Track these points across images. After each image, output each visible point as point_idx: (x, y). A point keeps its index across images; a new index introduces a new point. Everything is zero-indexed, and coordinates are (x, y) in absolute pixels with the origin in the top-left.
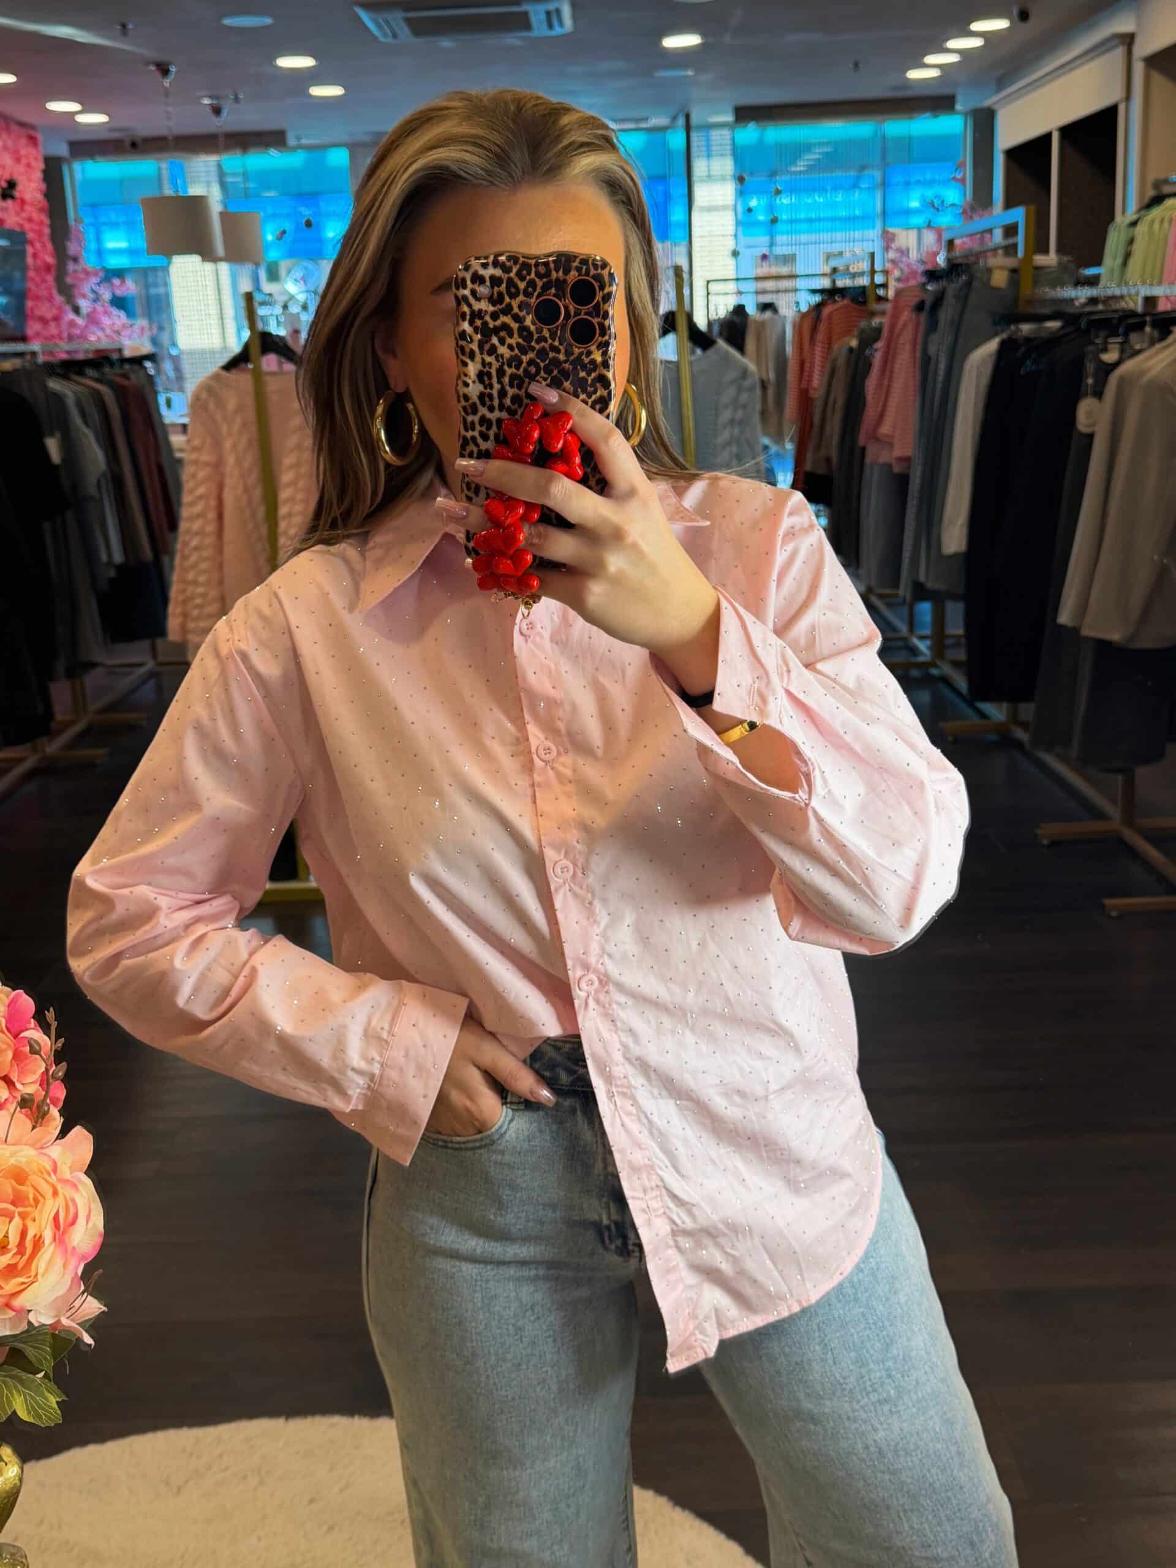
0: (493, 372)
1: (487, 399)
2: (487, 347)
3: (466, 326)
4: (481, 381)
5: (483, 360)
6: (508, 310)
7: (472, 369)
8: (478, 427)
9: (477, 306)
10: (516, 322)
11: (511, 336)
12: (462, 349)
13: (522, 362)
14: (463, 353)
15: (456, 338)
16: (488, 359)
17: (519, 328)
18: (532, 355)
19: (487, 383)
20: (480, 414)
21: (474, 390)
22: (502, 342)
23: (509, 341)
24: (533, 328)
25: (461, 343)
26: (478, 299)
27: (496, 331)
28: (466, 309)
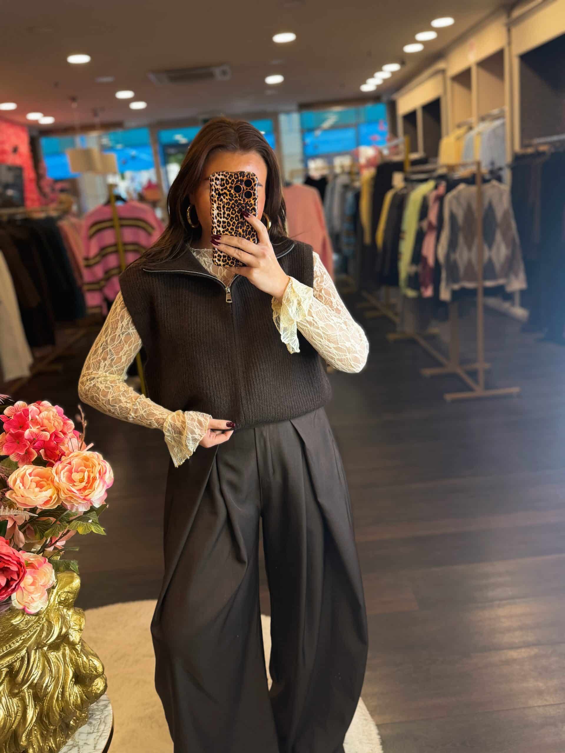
0: (222, 206)
1: (219, 215)
2: (220, 199)
3: (213, 193)
4: (218, 209)
5: (218, 203)
6: (226, 188)
7: (215, 206)
8: (217, 223)
9: (217, 187)
10: (228, 192)
11: (227, 196)
12: (212, 200)
13: (230, 203)
14: (213, 201)
15: (210, 196)
16: (220, 203)
17: (229, 194)
18: (233, 202)
19: (220, 210)
20: (217, 219)
21: (215, 212)
22: (224, 197)
23: (226, 197)
24: (233, 194)
25: (212, 198)
26: (217, 185)
27: (223, 194)
28: (214, 188)
